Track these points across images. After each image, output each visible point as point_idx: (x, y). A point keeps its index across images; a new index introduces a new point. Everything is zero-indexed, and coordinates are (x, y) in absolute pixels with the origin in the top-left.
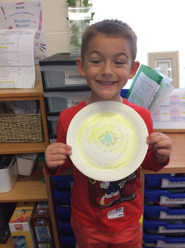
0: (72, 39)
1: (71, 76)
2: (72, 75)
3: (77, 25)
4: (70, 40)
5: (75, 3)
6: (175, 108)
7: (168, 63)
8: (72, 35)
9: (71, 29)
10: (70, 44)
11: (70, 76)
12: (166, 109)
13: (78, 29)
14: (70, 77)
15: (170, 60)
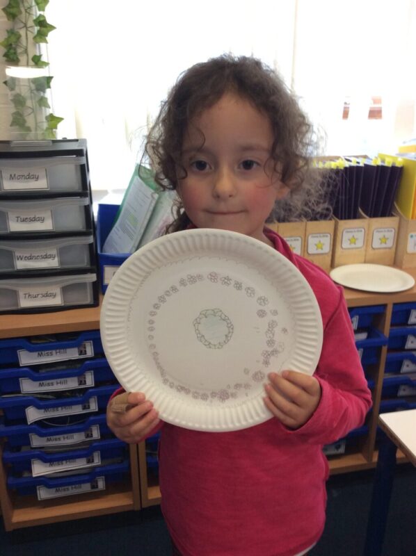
0: (14, 119)
1: (13, 176)
2: (15, 175)
3: (22, 95)
4: (11, 119)
5: (17, 58)
8: (14, 110)
9: (12, 100)
10: (11, 125)
11: (11, 175)
13: (25, 103)
14: (12, 178)
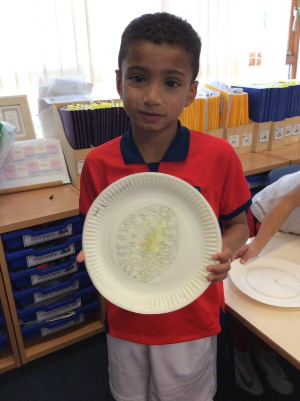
6: (32, 161)
7: (16, 109)
12: (21, 164)
15: (18, 107)
